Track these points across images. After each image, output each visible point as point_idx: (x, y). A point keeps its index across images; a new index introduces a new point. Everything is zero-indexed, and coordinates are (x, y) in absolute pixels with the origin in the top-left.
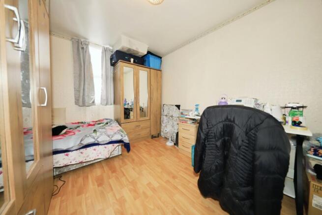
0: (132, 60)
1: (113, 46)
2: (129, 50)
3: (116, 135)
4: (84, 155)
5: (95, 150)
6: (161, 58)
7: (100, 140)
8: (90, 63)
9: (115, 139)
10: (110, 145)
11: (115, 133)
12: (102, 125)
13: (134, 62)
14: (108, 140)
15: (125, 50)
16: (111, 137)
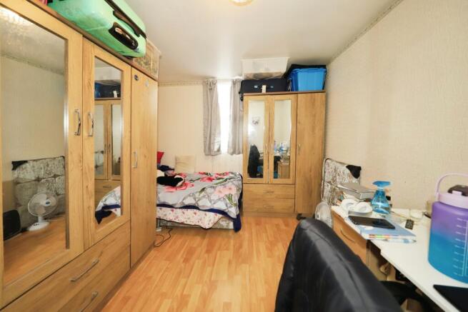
0: (264, 88)
1: (241, 75)
2: (255, 75)
3: (220, 202)
4: (185, 216)
5: (195, 213)
6: (324, 67)
7: (200, 204)
8: (217, 105)
9: (216, 206)
10: (212, 214)
11: (220, 199)
12: (221, 180)
13: (268, 90)
14: (209, 205)
15: (251, 77)
16: (213, 202)
